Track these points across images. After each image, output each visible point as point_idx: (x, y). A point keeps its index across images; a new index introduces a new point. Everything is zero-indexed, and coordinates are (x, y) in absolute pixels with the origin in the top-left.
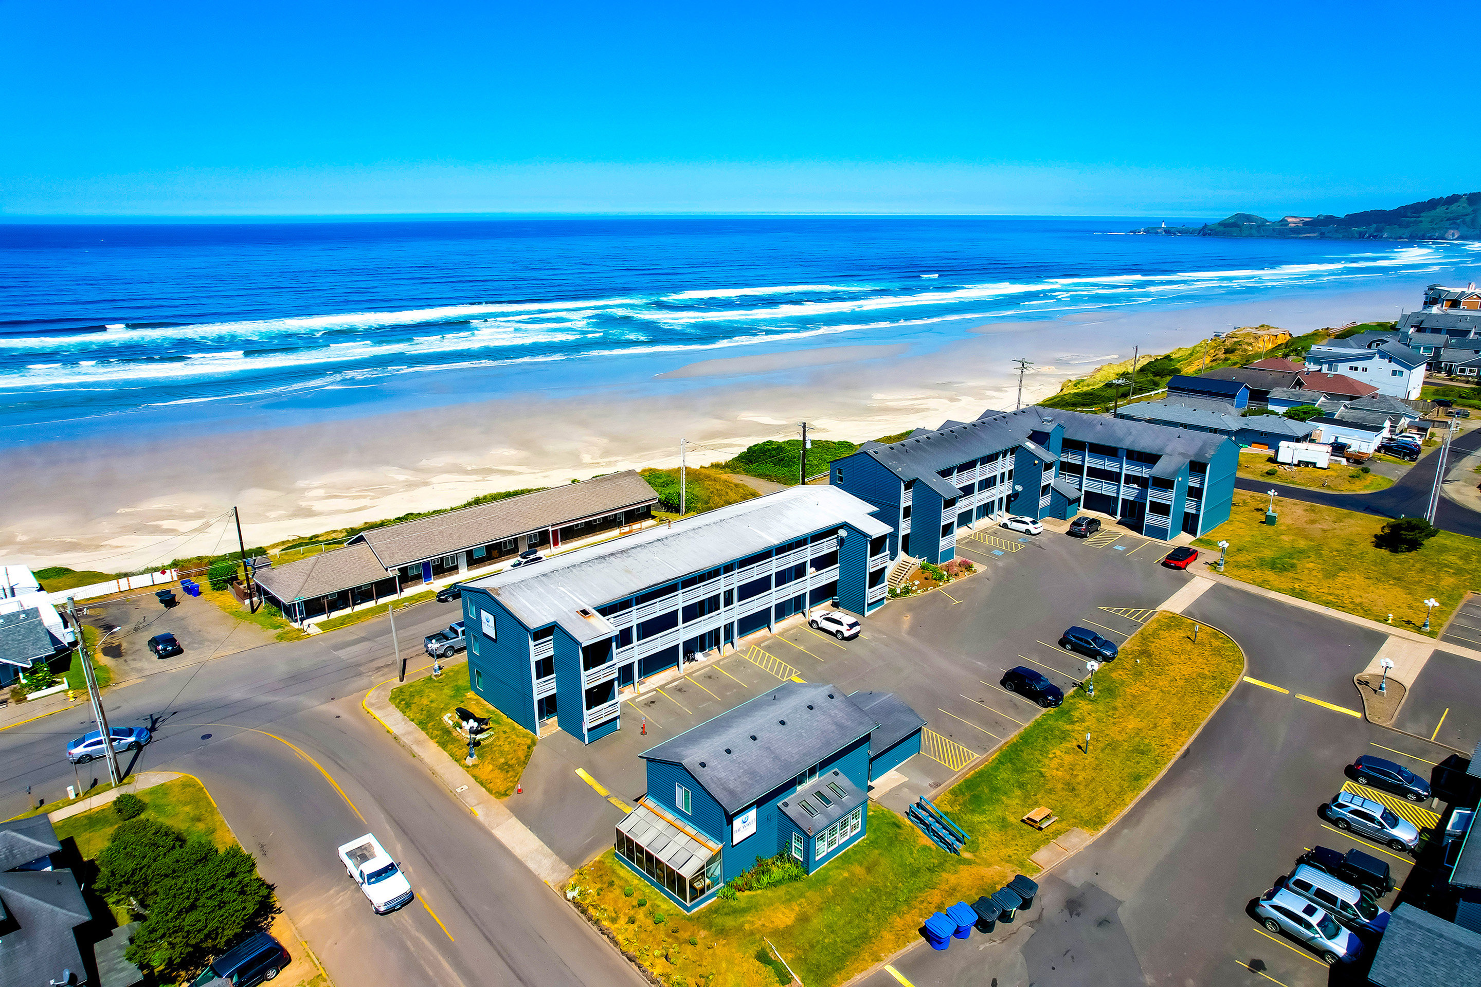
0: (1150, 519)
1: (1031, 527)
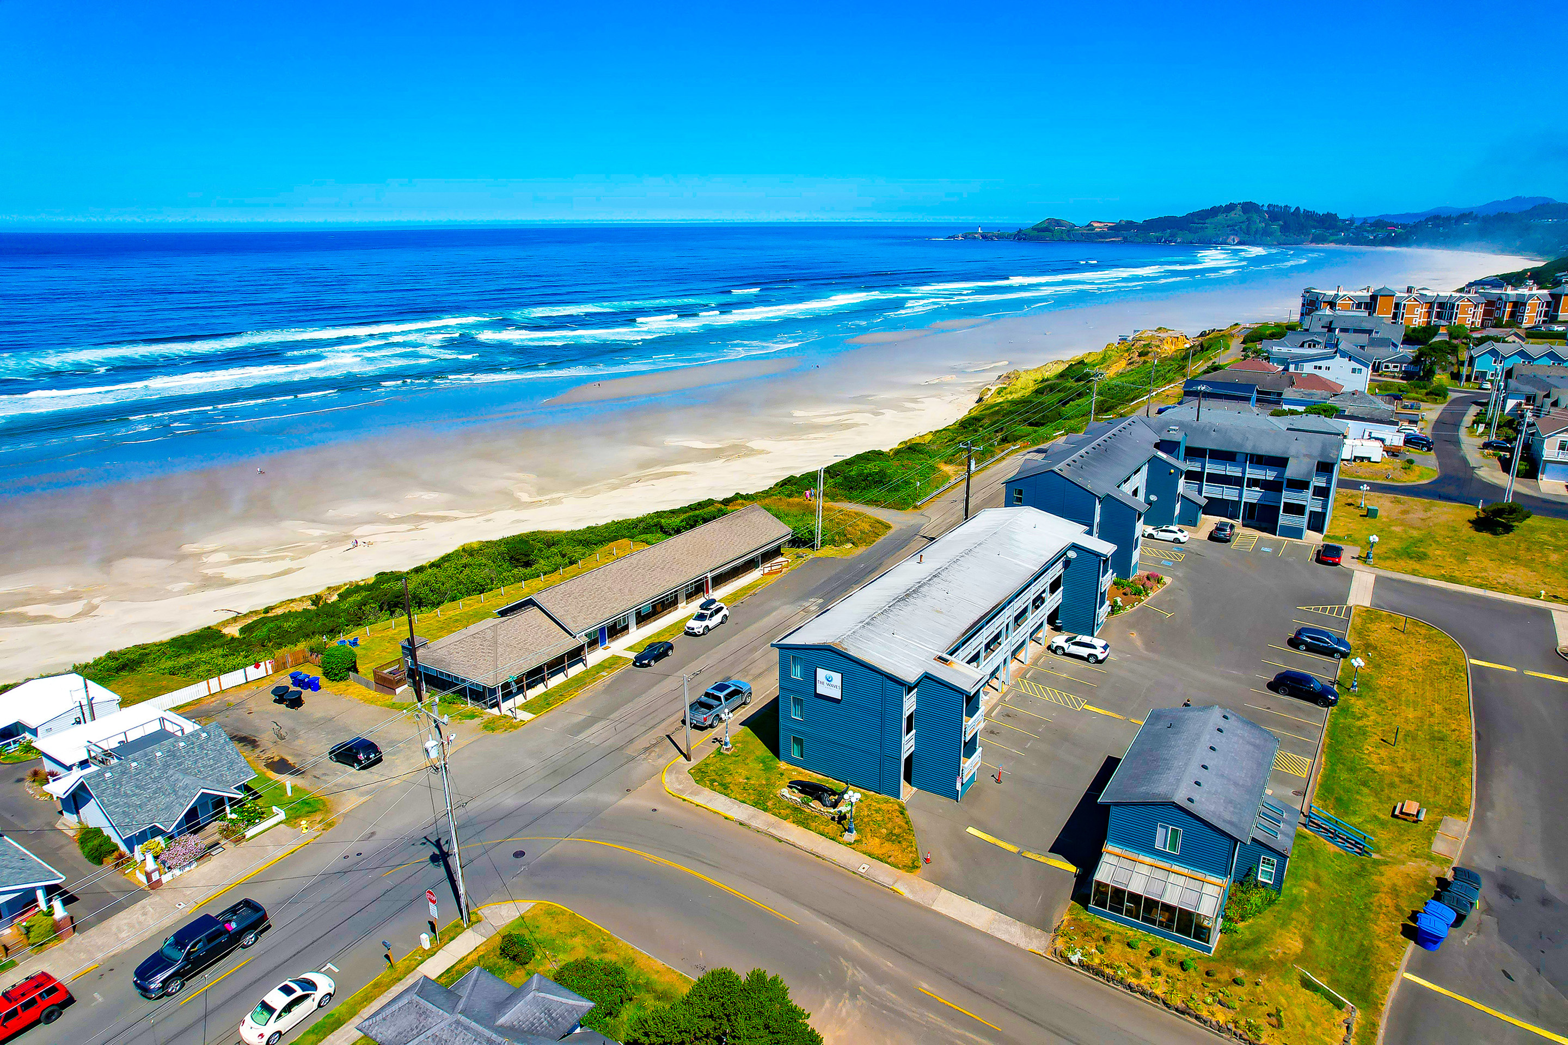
0: (1284, 519)
1: (1179, 536)
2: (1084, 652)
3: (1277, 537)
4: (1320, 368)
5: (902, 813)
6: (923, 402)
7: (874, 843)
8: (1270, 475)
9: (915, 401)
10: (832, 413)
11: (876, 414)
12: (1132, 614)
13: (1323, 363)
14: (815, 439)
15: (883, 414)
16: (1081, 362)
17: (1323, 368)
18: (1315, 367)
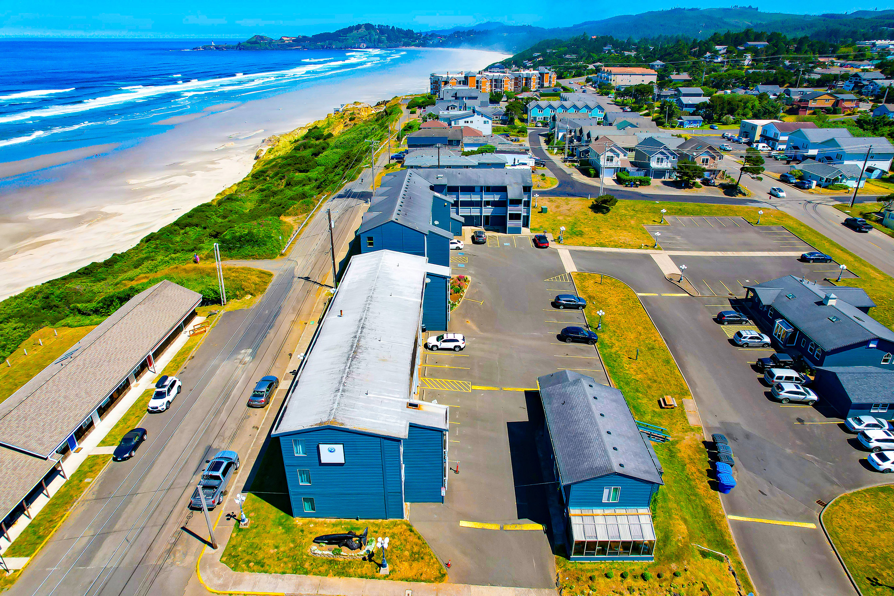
0: (510, 224)
1: (459, 245)
2: (451, 345)
3: (507, 235)
4: (468, 122)
5: (411, 531)
6: (219, 163)
7: (404, 568)
8: (496, 197)
9: (213, 163)
10: (158, 178)
11: (191, 175)
12: (461, 307)
13: (469, 119)
14: (153, 199)
15: (194, 175)
16: (316, 127)
17: (469, 122)
18: (465, 122)
